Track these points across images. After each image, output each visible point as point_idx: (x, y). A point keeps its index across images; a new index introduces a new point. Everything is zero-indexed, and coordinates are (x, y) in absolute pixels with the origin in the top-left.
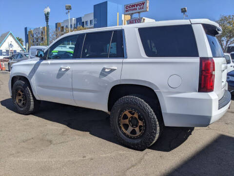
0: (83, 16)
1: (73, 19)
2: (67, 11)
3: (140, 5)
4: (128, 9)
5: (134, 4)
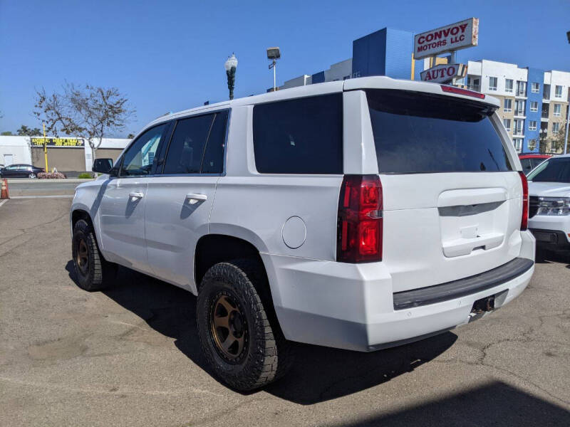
0: (329, 68)
1: (306, 76)
2: (271, 61)
3: (455, 31)
4: (423, 45)
5: (438, 31)
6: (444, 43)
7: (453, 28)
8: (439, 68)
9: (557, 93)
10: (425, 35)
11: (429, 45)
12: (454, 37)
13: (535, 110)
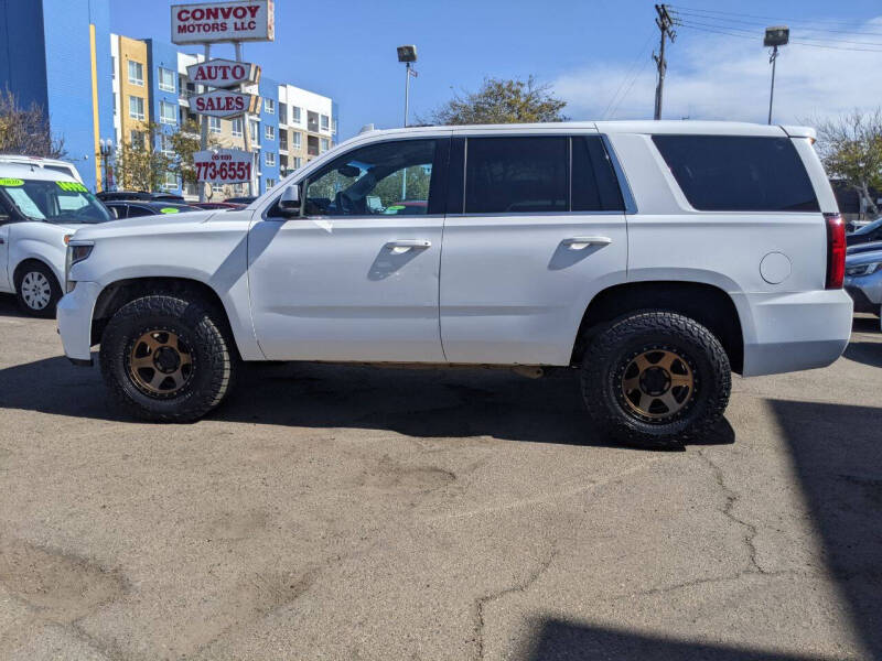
3: (240, 13)
4: (187, 23)
5: (212, 7)
6: (224, 27)
7: (237, 9)
8: (219, 64)
9: (295, 117)
10: (191, 9)
11: (199, 26)
12: (239, 22)
13: (272, 137)
